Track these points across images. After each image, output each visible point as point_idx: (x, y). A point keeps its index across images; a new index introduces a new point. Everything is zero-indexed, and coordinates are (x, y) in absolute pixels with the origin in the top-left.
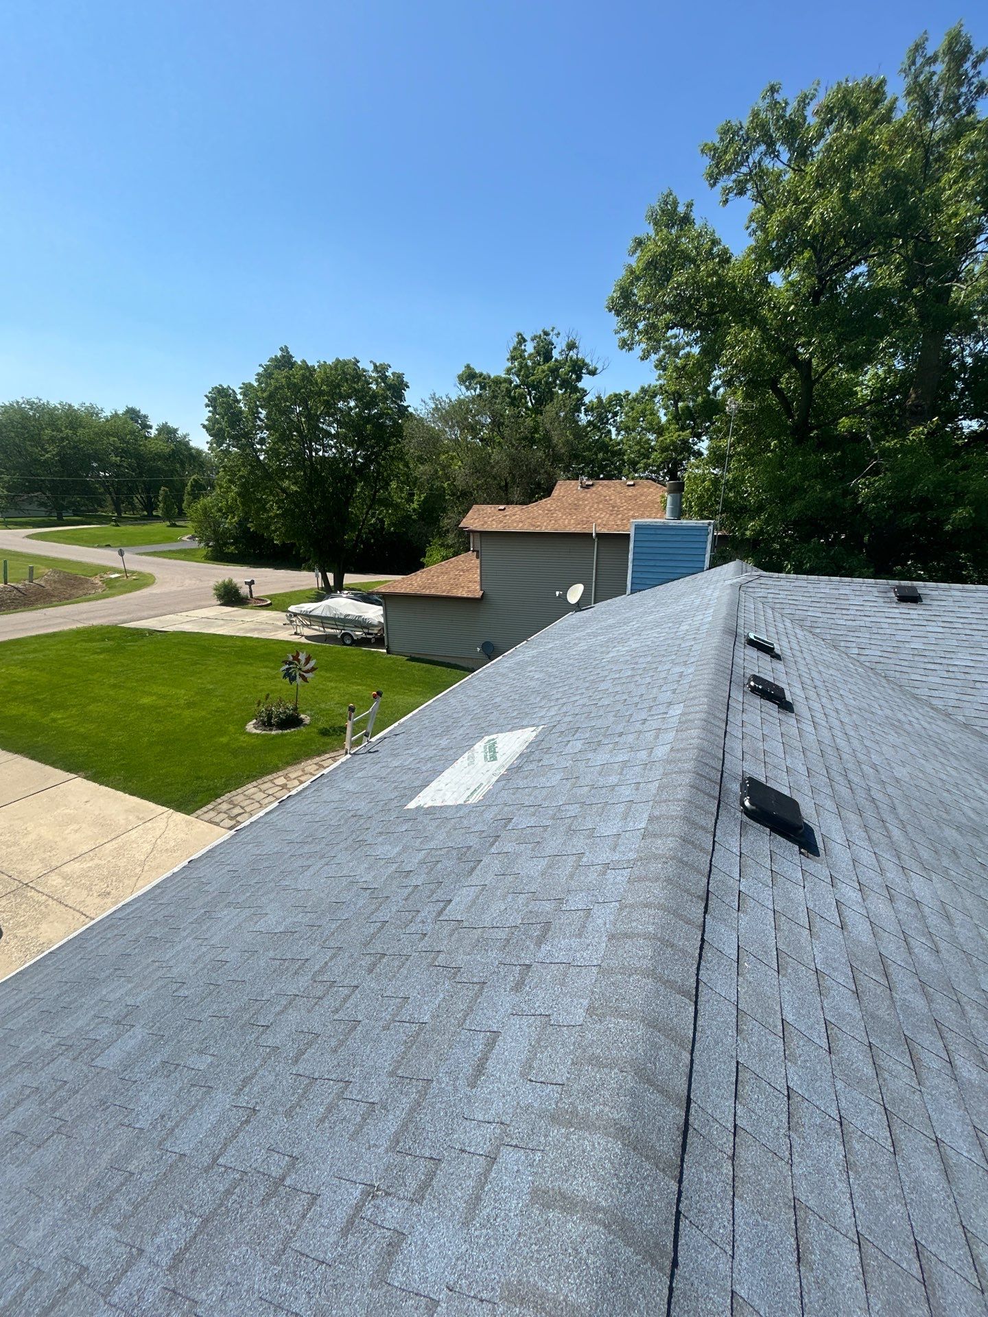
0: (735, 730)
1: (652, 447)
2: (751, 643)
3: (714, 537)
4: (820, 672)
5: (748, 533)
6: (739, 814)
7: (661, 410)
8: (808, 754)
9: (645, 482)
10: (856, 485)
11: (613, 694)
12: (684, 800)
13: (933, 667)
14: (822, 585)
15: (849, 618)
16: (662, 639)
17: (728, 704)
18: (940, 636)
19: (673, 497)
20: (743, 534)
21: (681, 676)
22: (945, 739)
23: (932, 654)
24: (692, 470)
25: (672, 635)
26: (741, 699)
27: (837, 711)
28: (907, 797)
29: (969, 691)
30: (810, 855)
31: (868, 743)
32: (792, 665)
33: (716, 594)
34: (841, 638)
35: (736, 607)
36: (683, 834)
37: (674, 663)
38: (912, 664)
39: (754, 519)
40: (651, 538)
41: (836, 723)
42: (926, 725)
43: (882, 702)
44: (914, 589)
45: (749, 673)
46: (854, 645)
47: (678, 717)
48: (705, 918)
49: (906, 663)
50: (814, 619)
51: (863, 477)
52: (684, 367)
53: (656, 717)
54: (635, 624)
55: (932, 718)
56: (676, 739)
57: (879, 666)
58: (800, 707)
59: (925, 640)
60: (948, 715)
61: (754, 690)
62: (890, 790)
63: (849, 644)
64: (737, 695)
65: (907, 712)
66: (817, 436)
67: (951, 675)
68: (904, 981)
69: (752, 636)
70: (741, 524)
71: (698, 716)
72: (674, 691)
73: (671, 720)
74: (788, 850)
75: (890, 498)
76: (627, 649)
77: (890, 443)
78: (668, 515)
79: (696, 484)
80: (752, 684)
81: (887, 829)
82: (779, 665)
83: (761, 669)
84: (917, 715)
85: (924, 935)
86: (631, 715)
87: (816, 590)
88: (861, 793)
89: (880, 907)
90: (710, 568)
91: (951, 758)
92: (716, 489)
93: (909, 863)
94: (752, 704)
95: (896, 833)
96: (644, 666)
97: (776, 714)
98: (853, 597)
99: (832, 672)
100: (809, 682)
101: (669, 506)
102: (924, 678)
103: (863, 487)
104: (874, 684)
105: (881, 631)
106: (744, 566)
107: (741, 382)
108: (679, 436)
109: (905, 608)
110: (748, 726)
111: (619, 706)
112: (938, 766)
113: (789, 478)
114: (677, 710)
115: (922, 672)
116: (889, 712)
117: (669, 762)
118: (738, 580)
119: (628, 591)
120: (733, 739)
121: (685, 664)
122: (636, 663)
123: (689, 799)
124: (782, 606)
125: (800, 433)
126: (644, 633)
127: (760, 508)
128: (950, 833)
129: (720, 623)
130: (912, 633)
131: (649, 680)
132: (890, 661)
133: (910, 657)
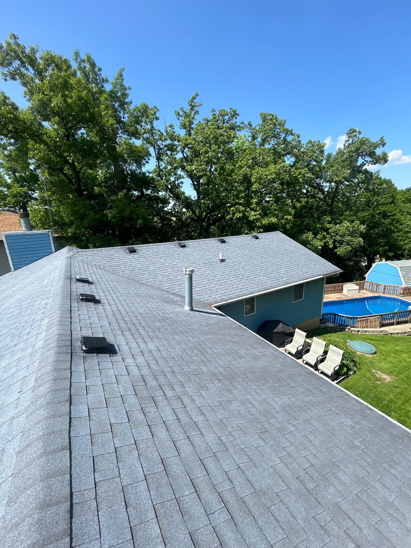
0: (75, 320)
1: (6, 195)
2: (79, 280)
3: (53, 237)
4: (109, 284)
5: (69, 234)
6: (82, 354)
7: (5, 176)
8: (109, 317)
9: (7, 212)
10: (106, 213)
11: (8, 326)
12: (53, 362)
13: (145, 272)
14: (103, 251)
15: (116, 262)
16: (34, 289)
17: (71, 310)
18: (144, 262)
19: (23, 220)
20: (67, 235)
21: (46, 305)
22: (152, 294)
23: (144, 268)
24: (33, 206)
25: (40, 287)
26: (77, 306)
27: (118, 297)
28: (144, 318)
29: (156, 277)
30: (114, 355)
31: (129, 305)
32: (98, 285)
33: (60, 262)
34: (115, 270)
35: (69, 266)
36: (54, 378)
37: (42, 299)
38: (139, 273)
39: (70, 228)
40: (18, 241)
41: (117, 301)
42: (147, 292)
43: (133, 289)
44: (133, 248)
45: (79, 293)
46: (120, 271)
47: (46, 325)
48: (70, 408)
49: (137, 273)
50: (104, 265)
51: (108, 210)
52: (10, 155)
53: (35, 329)
54: (19, 286)
55: (148, 289)
56: (46, 335)
57: (130, 276)
58: (103, 300)
59: (141, 264)
60: (153, 286)
61: (82, 300)
62: (138, 318)
63: (119, 271)
64: (75, 304)
65: (141, 289)
66: (87, 194)
67: (150, 274)
68: (150, 380)
69: (78, 277)
70: (65, 231)
71: (56, 320)
72: (43, 313)
73: (43, 327)
74: (105, 358)
75: (118, 217)
76: (15, 300)
77: (113, 198)
78: (24, 229)
79: (36, 213)
80: (81, 297)
81: (139, 332)
82: (92, 287)
83: (84, 290)
84: (144, 289)
85: (153, 360)
86: (21, 333)
87: (102, 254)
88: (129, 323)
89: (140, 360)
90: (56, 251)
91: (155, 300)
92: (48, 216)
93: (147, 339)
94: (82, 306)
95: (142, 332)
96: (26, 305)
97: (93, 306)
98: (115, 254)
99: (114, 283)
100: (106, 289)
101: (23, 224)
102: (143, 277)
103: (109, 213)
104: (129, 283)
105: (127, 264)
106: (71, 248)
107: (45, 167)
108: (21, 190)
109: (132, 255)
110: (82, 315)
111: (14, 331)
112: (152, 304)
113: (80, 210)
114: (46, 321)
115: (142, 275)
116: (135, 291)
117: (43, 347)
118: (69, 255)
119: (13, 269)
120: (75, 323)
121: (48, 298)
122: (21, 305)
123: (56, 360)
124: (90, 262)
125: (79, 192)
126: (24, 289)
127: (71, 223)
128: (157, 324)
129: (62, 276)
130: (137, 263)
131: (29, 312)
132: (133, 274)
133: (138, 271)
